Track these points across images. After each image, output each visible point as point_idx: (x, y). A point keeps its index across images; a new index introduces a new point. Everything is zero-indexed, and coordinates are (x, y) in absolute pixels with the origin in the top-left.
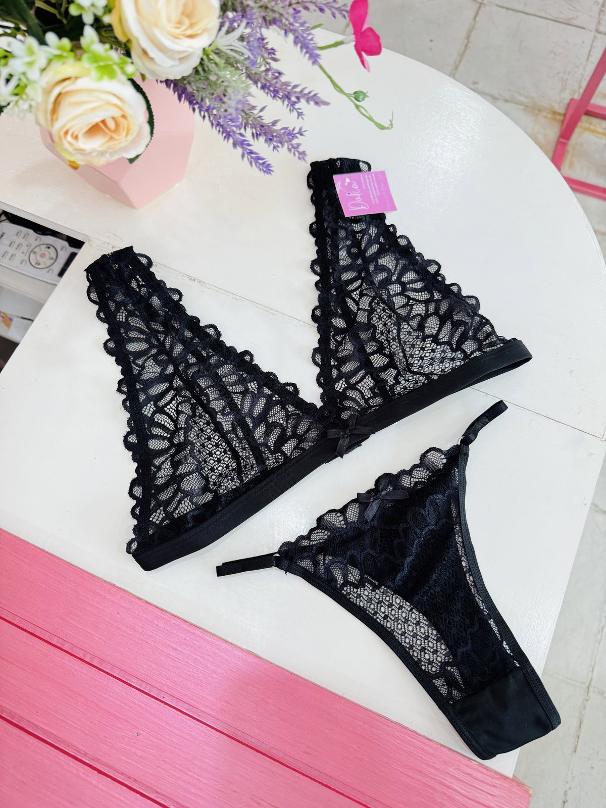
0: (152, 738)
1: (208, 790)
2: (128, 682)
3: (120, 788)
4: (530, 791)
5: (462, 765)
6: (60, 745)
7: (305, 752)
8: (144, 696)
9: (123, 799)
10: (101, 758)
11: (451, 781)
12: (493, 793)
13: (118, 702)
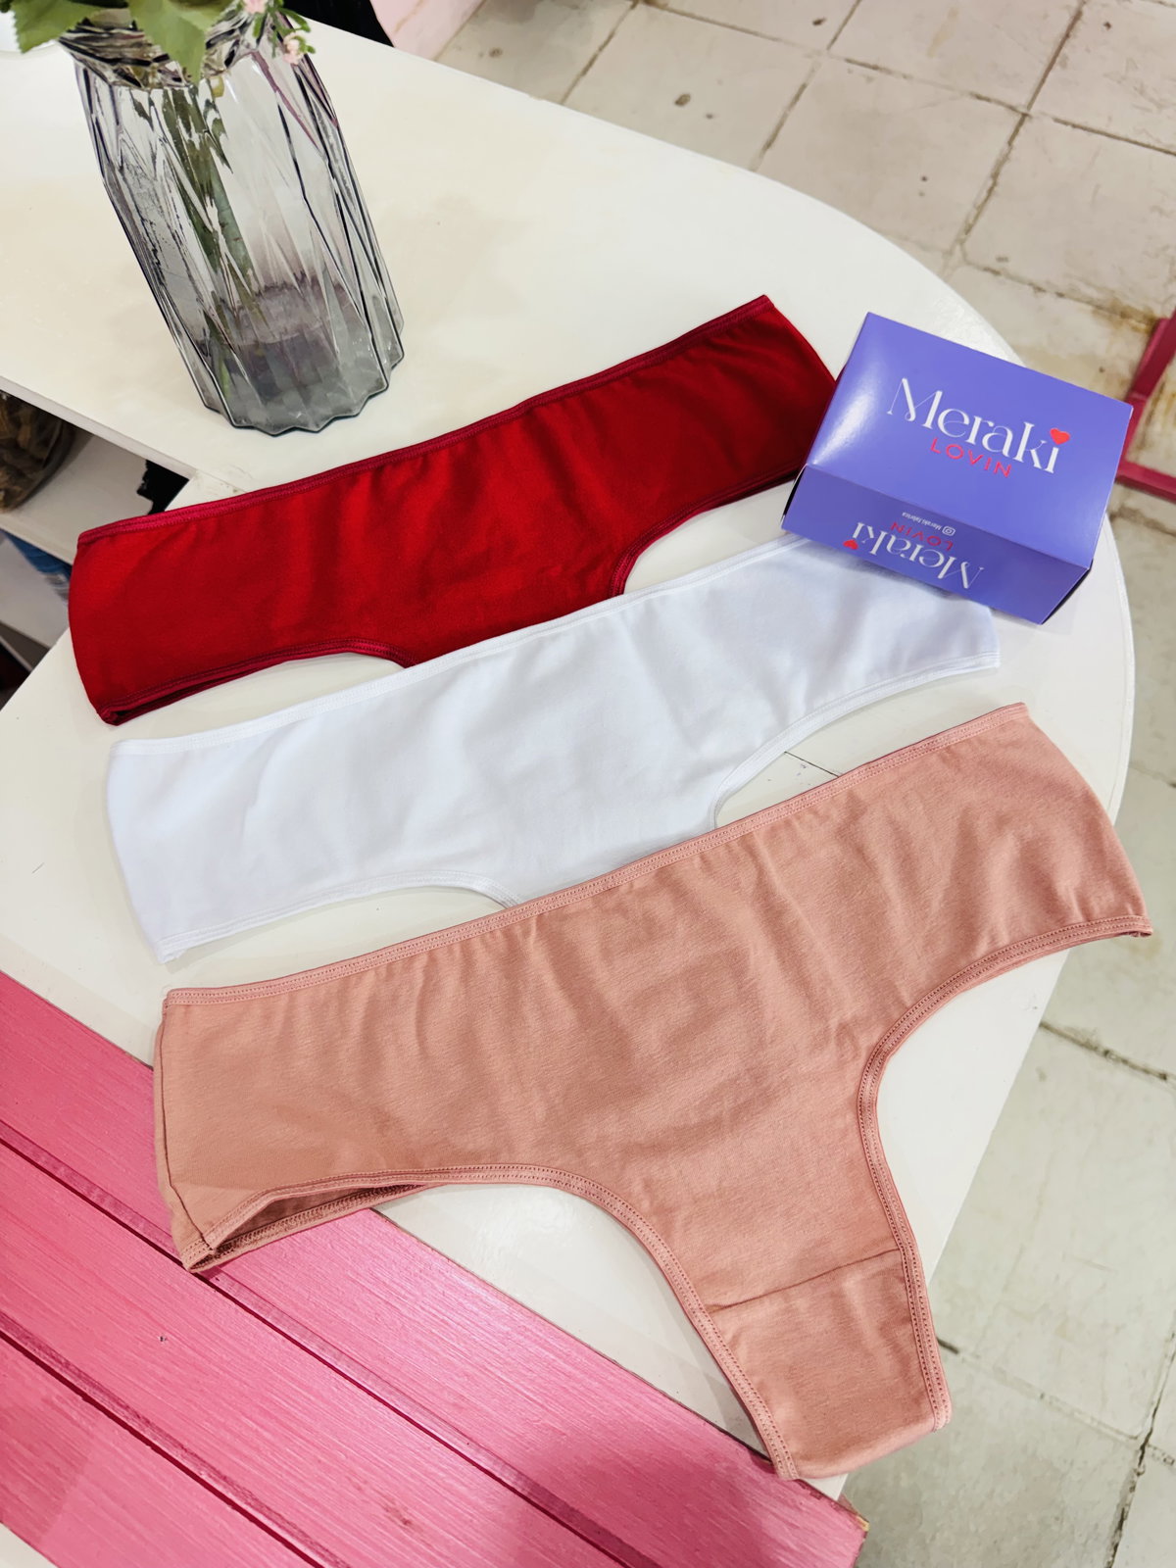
0: (186, 1349)
1: (272, 1454)
2: (160, 1245)
3: (119, 1431)
4: (864, 1526)
6: (26, 1344)
7: (455, 1405)
9: (118, 1449)
10: (91, 1374)
12: (794, 1522)
13: (134, 1277)
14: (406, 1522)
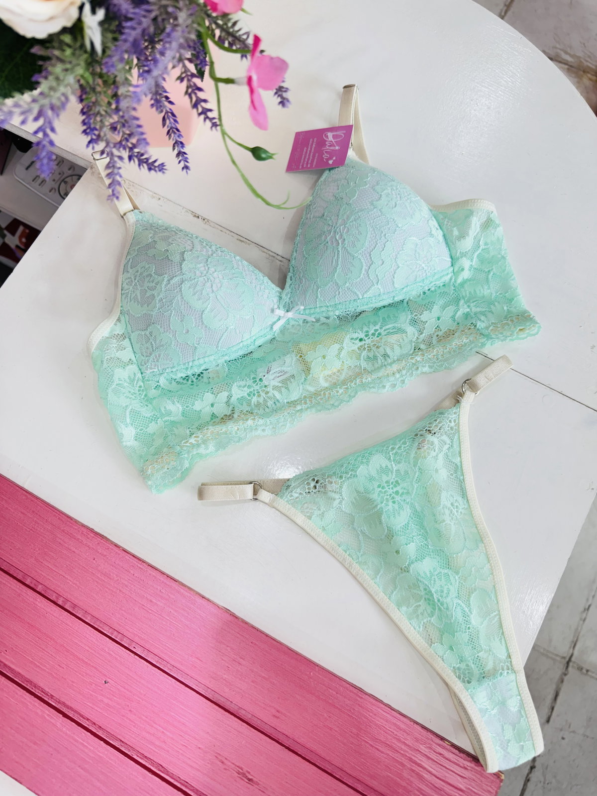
0: (119, 687)
2: (100, 629)
3: (84, 733)
4: (501, 776)
5: (434, 744)
6: (27, 685)
7: (274, 716)
8: (114, 645)
9: (86, 744)
10: (67, 702)
11: (421, 758)
12: (465, 776)
13: (87, 648)
14: (250, 780)
